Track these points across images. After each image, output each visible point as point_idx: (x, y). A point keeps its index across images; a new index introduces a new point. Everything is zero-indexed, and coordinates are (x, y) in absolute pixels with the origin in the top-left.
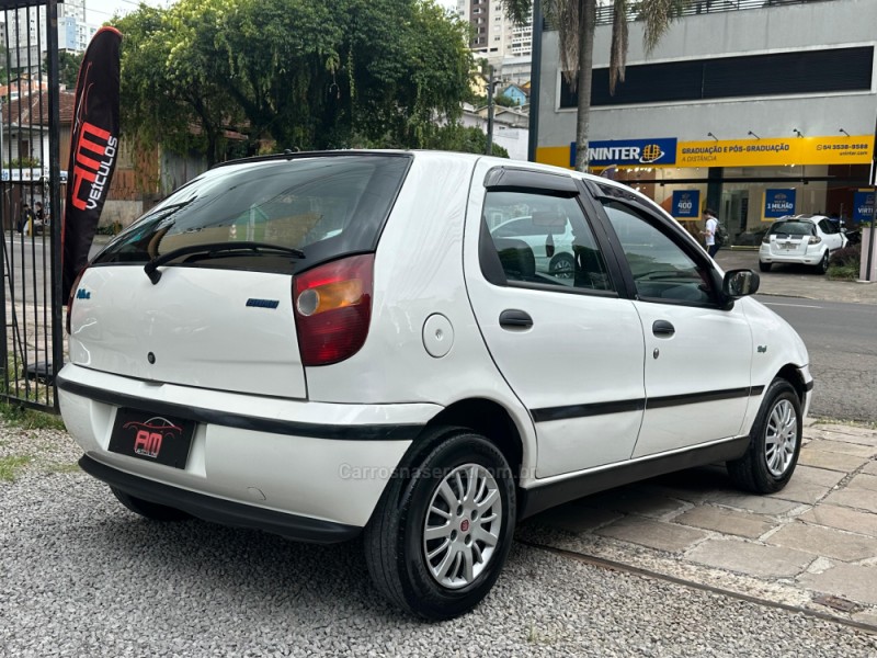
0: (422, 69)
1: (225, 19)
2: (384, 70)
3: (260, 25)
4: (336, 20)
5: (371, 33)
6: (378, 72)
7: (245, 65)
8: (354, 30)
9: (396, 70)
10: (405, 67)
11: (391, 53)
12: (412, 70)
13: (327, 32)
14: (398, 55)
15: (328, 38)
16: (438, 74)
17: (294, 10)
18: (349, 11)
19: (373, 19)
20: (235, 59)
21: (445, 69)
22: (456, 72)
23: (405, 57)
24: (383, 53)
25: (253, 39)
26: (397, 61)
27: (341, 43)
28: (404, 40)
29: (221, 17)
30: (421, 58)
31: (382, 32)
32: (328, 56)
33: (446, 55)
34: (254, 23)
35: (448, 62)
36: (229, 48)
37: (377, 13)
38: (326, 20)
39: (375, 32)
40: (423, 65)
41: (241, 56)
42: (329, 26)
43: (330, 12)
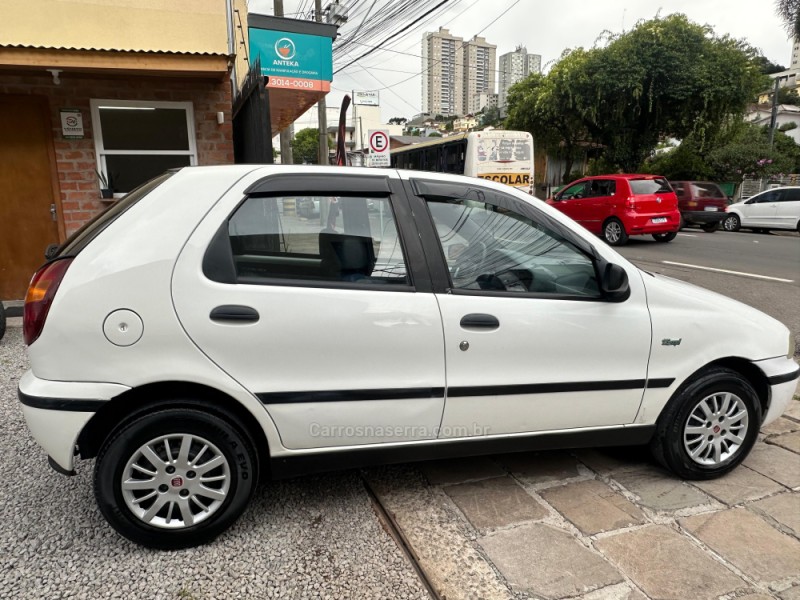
0: (707, 86)
1: (569, 74)
2: (678, 92)
3: (590, 75)
4: (643, 63)
5: (669, 68)
6: (673, 93)
7: (580, 102)
8: (656, 67)
9: (688, 90)
10: (694, 87)
11: (683, 79)
12: (701, 89)
13: (635, 72)
14: (691, 80)
15: (636, 76)
16: (722, 89)
17: (614, 61)
18: (653, 55)
19: (670, 58)
20: (573, 99)
21: (730, 84)
22: (739, 85)
23: (695, 81)
24: (678, 80)
25: (585, 84)
26: (688, 84)
27: (645, 77)
28: (695, 69)
29: (567, 73)
30: (710, 79)
31: (677, 66)
32: (635, 88)
33: (731, 75)
34: (586, 73)
35: (733, 79)
36: (570, 92)
37: (674, 53)
38: (635, 65)
39: (671, 66)
40: (709, 84)
41: (577, 96)
42: (637, 68)
43: (639, 58)
